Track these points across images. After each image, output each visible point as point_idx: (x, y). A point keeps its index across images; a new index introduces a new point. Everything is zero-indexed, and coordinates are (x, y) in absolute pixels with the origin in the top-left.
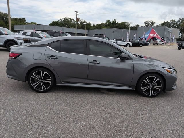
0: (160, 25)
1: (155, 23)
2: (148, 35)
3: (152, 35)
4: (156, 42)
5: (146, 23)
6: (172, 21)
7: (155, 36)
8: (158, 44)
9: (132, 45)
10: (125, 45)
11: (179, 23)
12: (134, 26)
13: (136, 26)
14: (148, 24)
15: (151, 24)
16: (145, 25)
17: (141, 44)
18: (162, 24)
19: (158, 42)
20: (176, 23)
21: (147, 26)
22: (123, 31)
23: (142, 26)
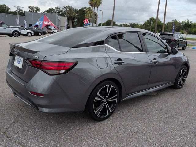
0: (45, 11)
1: (39, 9)
2: (42, 22)
3: (46, 23)
4: (50, 30)
5: (30, 8)
6: (57, 8)
7: (50, 23)
8: (52, 33)
9: (33, 34)
10: (26, 34)
11: (64, 11)
12: (16, 11)
13: (19, 11)
14: (32, 10)
15: (35, 9)
16: (30, 11)
17: (40, 32)
18: (47, 10)
19: (53, 30)
20: (61, 11)
21: (32, 11)
22: (6, 16)
23: (26, 11)
